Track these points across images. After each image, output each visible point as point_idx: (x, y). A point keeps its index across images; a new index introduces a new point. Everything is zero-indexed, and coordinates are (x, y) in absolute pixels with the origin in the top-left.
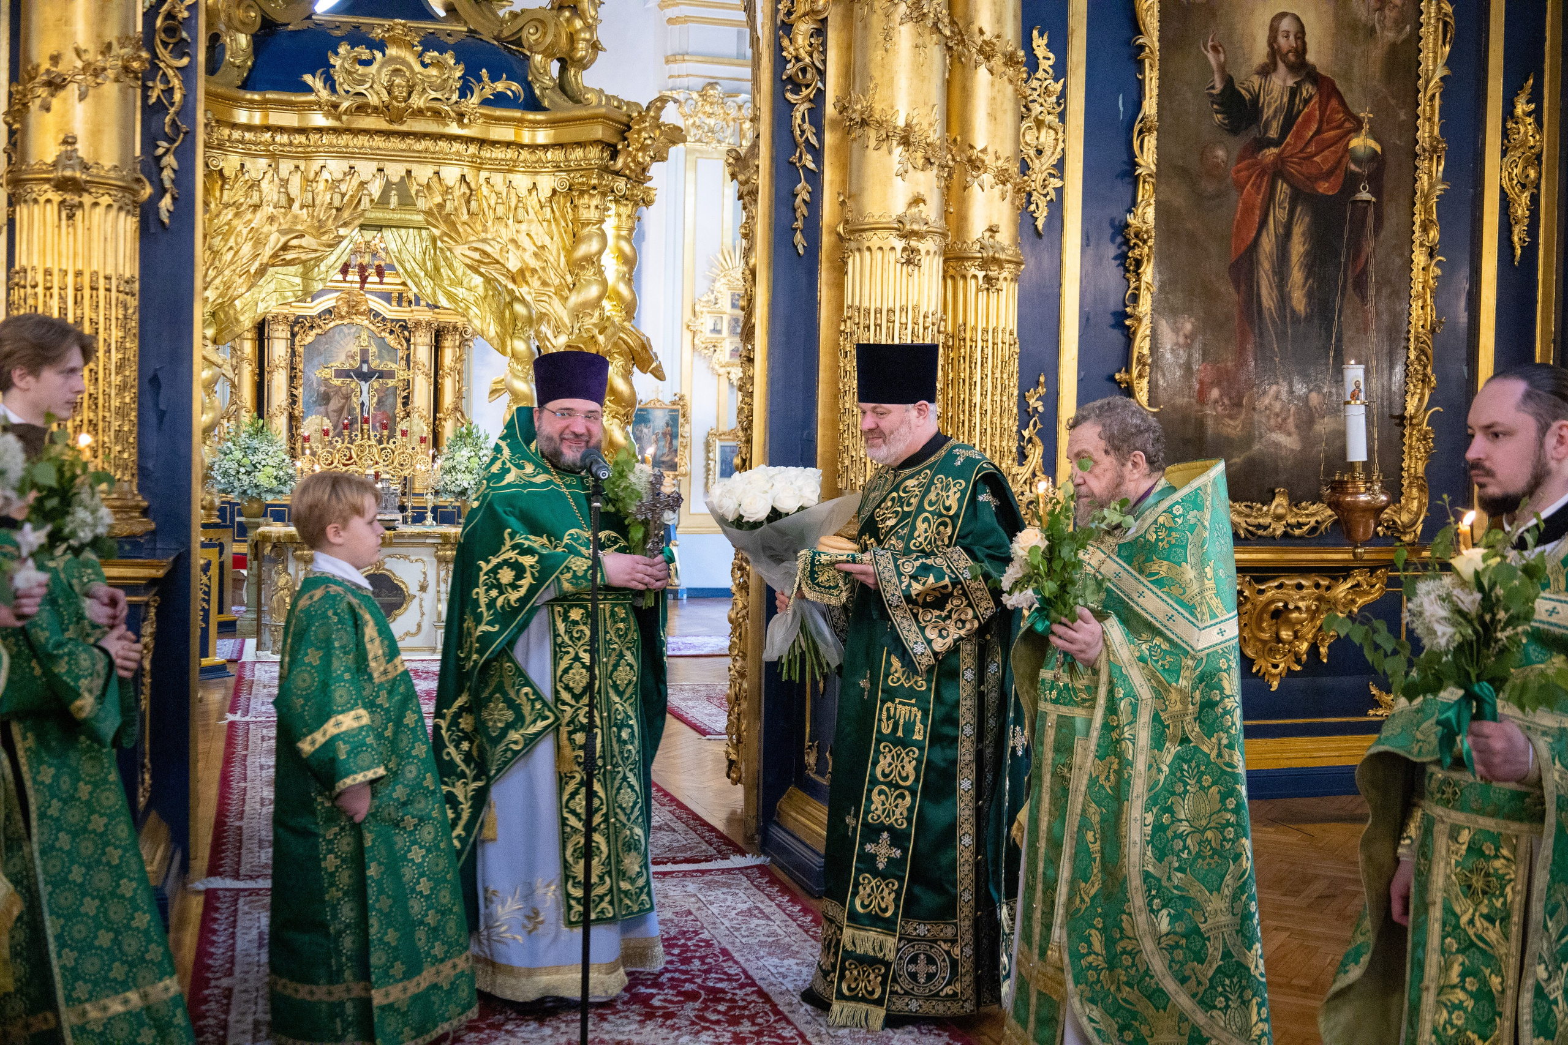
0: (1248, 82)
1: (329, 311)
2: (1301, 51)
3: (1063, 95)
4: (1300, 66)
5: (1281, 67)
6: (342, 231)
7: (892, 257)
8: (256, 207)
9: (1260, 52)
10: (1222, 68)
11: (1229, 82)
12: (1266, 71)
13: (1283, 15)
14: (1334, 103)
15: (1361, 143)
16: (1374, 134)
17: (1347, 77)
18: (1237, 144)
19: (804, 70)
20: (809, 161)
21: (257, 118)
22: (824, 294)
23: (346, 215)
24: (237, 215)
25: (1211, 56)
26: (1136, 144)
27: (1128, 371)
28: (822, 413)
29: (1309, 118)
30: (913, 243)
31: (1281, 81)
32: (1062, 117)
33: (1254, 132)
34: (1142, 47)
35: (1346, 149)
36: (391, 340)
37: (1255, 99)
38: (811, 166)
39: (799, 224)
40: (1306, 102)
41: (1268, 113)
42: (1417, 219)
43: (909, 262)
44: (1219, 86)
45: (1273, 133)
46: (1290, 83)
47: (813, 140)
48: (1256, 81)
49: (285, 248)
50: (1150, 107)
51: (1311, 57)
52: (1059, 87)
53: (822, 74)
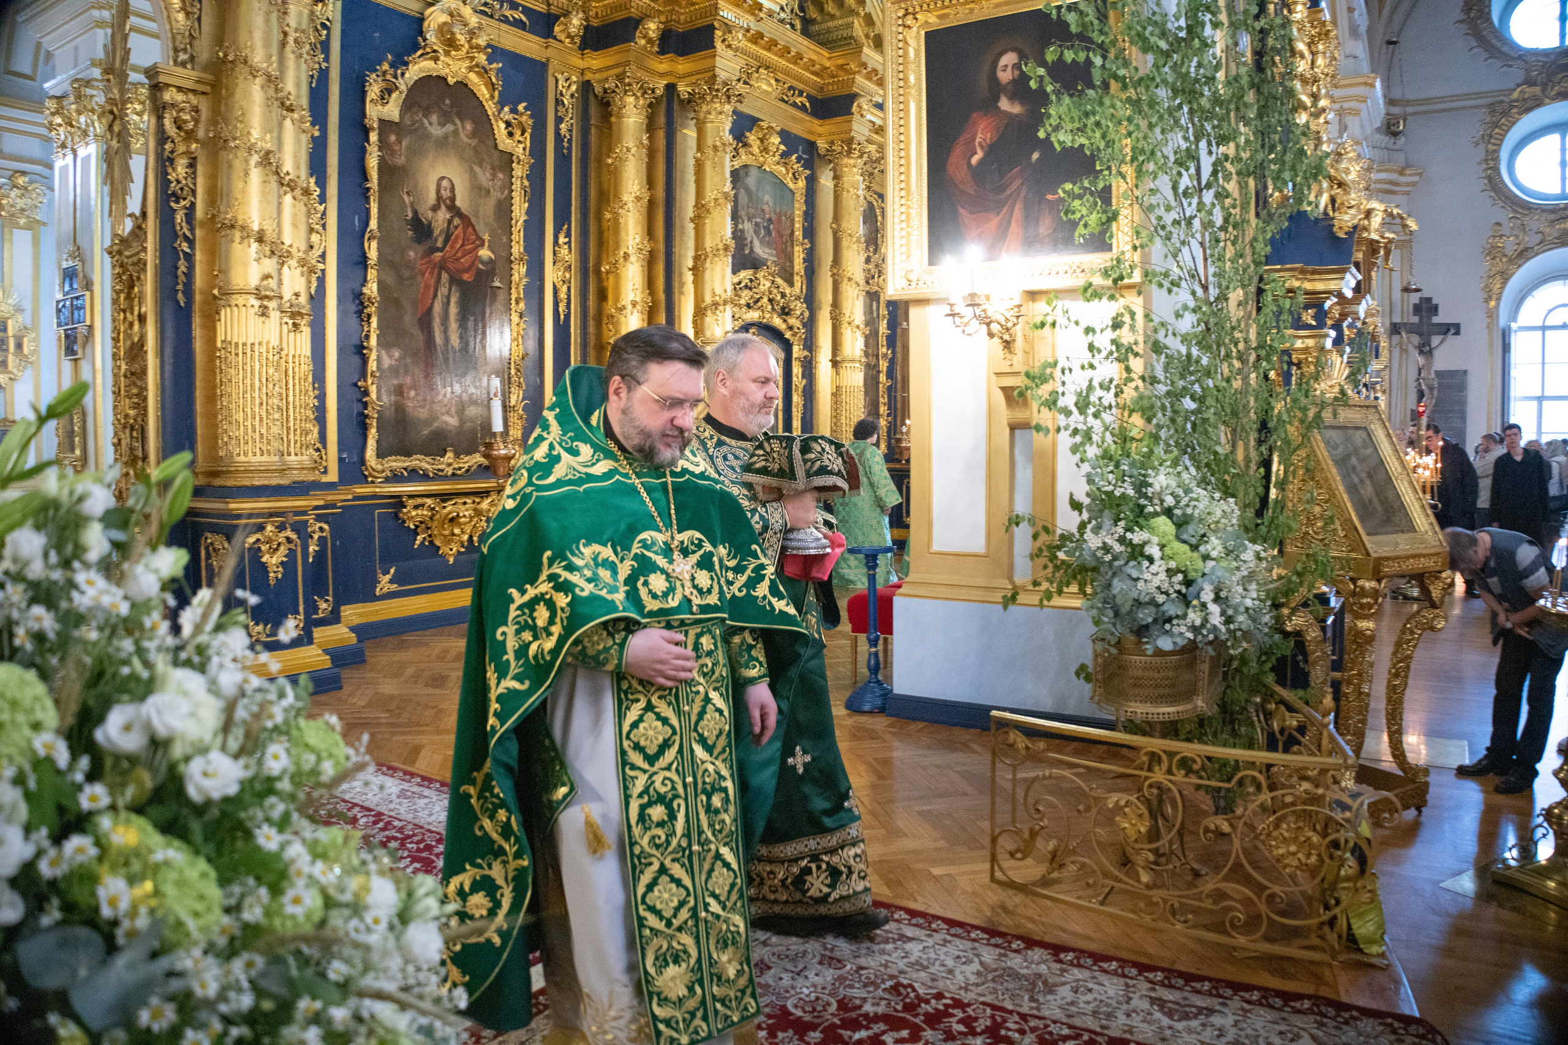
0: (426, 214)
2: (453, 199)
3: (324, 214)
4: (452, 208)
5: (443, 207)
7: (251, 311)
9: (432, 198)
10: (412, 204)
11: (415, 212)
12: (435, 208)
13: (443, 178)
14: (470, 230)
15: (485, 253)
16: (491, 248)
17: (476, 216)
18: (421, 249)
19: (182, 189)
20: (185, 247)
22: (198, 332)
25: (405, 197)
26: (366, 245)
27: (365, 381)
28: (199, 408)
29: (457, 238)
30: (265, 303)
31: (443, 215)
32: (324, 226)
33: (429, 243)
34: (368, 189)
35: (477, 257)
37: (430, 224)
38: (188, 250)
39: (180, 287)
40: (456, 227)
41: (436, 232)
42: (513, 297)
44: (410, 215)
45: (439, 244)
46: (448, 216)
47: (188, 234)
48: (430, 214)
50: (373, 224)
51: (458, 203)
52: (322, 208)
53: (194, 192)
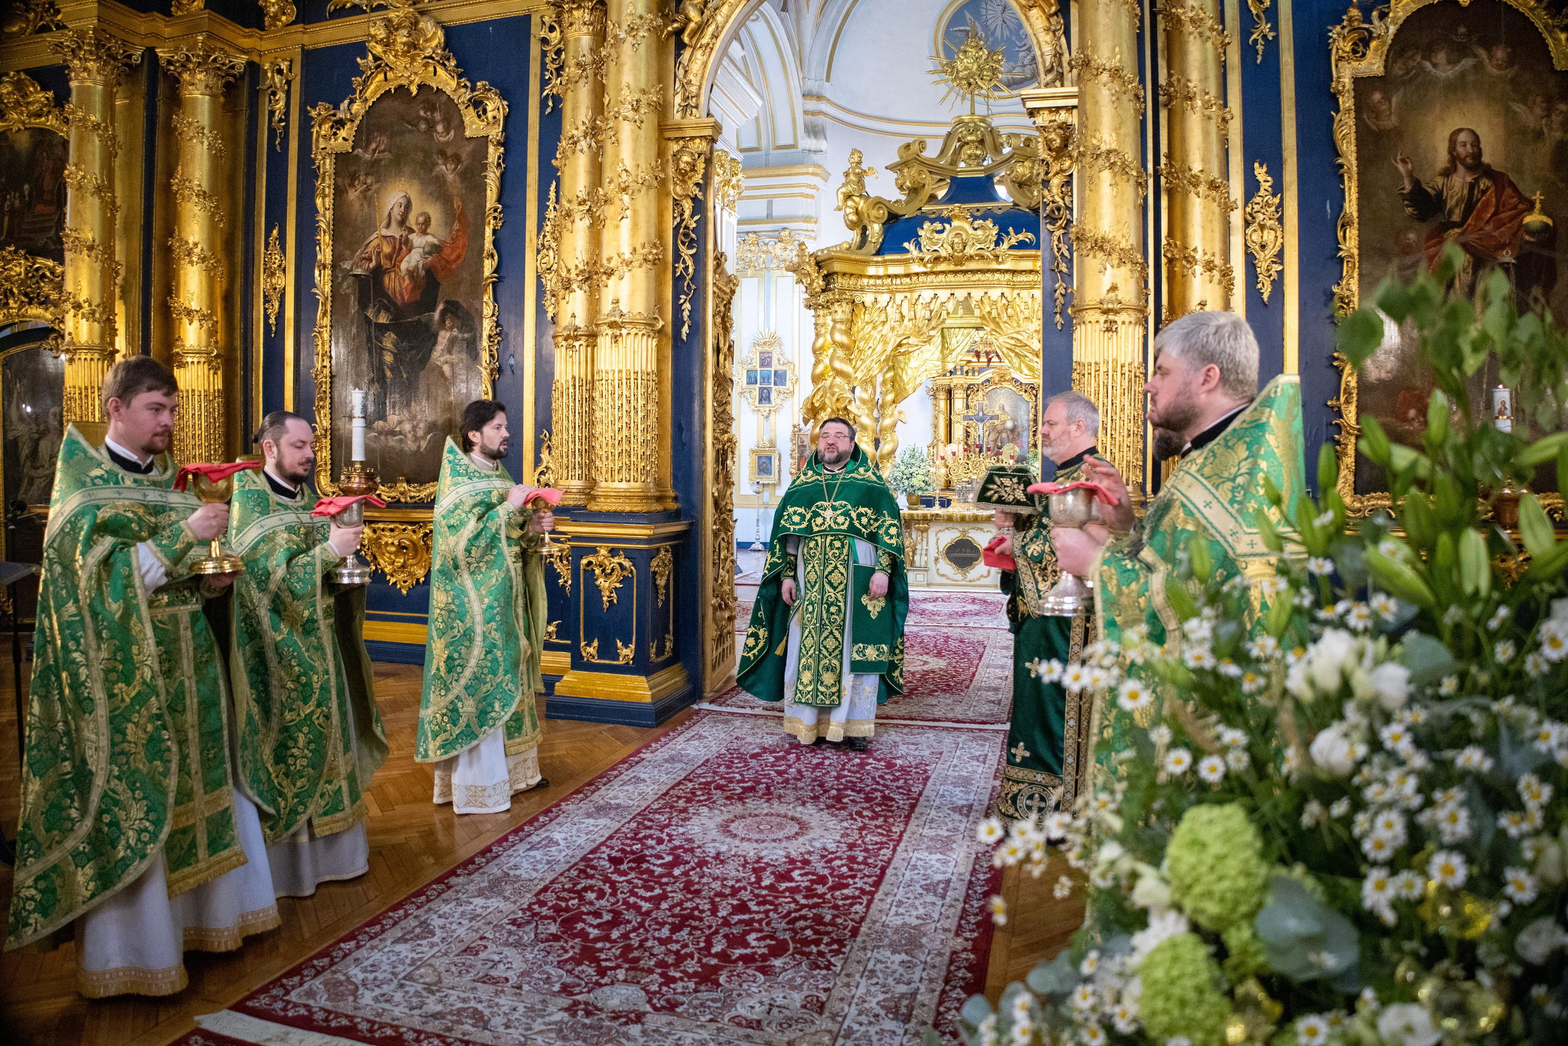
0: (1433, 182)
1: (988, 381)
2: (1478, 154)
3: (1281, 205)
4: (1477, 166)
5: (1461, 169)
6: (932, 333)
7: (1097, 326)
8: (884, 323)
9: (1442, 157)
10: (1410, 174)
11: (1416, 184)
12: (1447, 173)
13: (1460, 130)
14: (1509, 191)
15: (1534, 219)
16: (1544, 211)
17: (1519, 171)
18: (1425, 228)
19: (1059, 209)
20: (1063, 268)
21: (881, 271)
23: (933, 323)
24: (874, 328)
25: (1401, 167)
26: (1340, 234)
27: (1338, 399)
29: (1486, 205)
30: (1111, 317)
31: (1460, 180)
32: (1280, 220)
33: (1440, 219)
34: (1341, 166)
35: (1521, 225)
36: (1026, 396)
37: (1440, 193)
38: (1065, 270)
40: (1484, 192)
41: (1450, 203)
43: (1108, 330)
44: (1408, 187)
45: (1456, 217)
46: (1469, 179)
47: (1067, 254)
48: (1440, 181)
49: (900, 345)
50: (1351, 206)
51: (1486, 159)
52: (1277, 200)
53: (1071, 210)
